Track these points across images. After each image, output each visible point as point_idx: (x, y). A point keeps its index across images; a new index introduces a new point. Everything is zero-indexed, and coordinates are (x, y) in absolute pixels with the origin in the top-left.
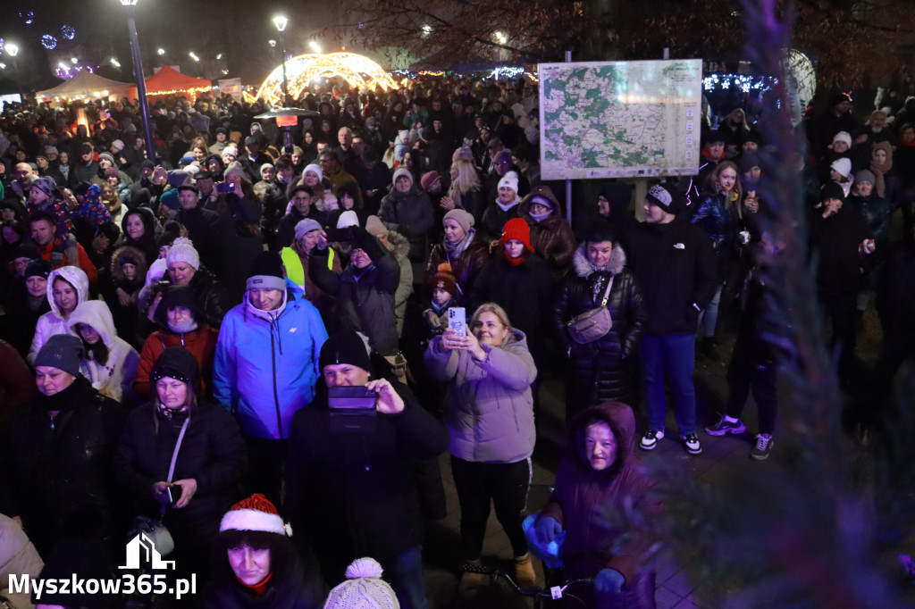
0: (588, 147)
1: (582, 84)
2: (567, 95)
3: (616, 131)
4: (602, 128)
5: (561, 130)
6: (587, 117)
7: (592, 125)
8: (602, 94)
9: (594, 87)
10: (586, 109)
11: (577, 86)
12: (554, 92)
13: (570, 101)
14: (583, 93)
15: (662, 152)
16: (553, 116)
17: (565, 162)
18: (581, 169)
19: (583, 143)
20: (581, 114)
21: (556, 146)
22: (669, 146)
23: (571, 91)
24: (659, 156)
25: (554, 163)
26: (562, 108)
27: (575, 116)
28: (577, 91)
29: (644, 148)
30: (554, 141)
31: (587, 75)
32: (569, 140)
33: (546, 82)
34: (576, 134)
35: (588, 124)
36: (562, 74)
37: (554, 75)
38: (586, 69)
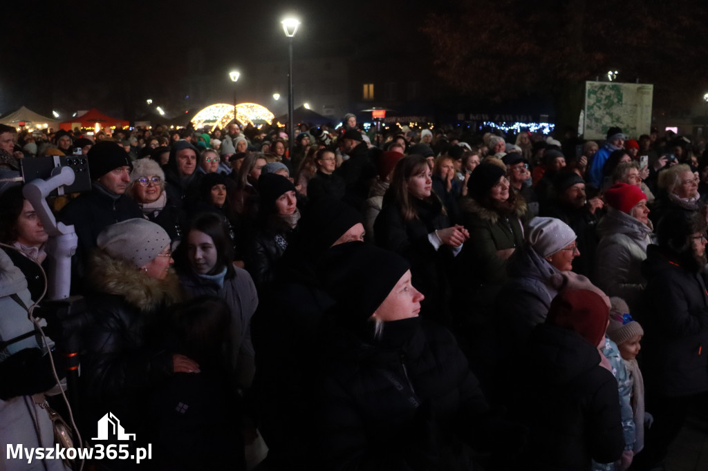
0: (604, 124)
1: (604, 93)
2: (597, 97)
3: (617, 117)
4: (611, 115)
5: (594, 115)
6: (605, 109)
7: (607, 113)
8: (611, 98)
9: (608, 94)
10: (605, 105)
11: (602, 94)
12: (592, 96)
13: (599, 101)
14: (604, 97)
15: (635, 128)
16: (591, 107)
17: (594, 131)
18: (601, 135)
19: (603, 122)
20: (602, 107)
21: (591, 122)
22: (638, 126)
23: (599, 95)
24: (634, 130)
25: (589, 131)
26: (594, 104)
27: (600, 108)
28: (601, 96)
29: (628, 126)
30: (590, 120)
31: (606, 88)
32: (597, 120)
33: (589, 90)
34: (600, 117)
35: (605, 113)
36: (596, 87)
37: (592, 87)
38: (605, 86)
